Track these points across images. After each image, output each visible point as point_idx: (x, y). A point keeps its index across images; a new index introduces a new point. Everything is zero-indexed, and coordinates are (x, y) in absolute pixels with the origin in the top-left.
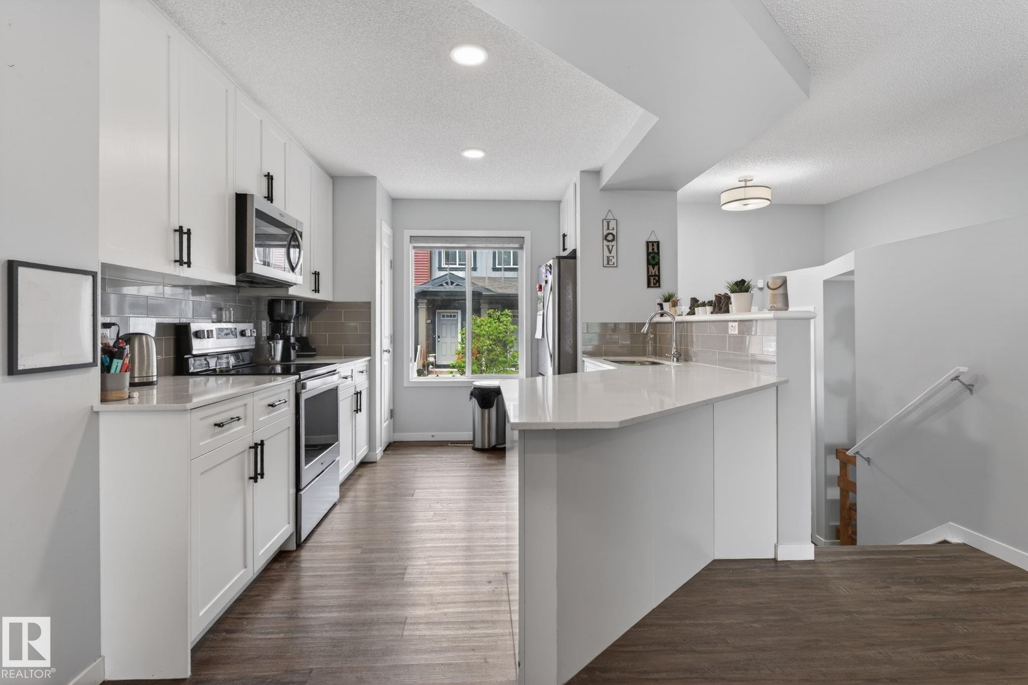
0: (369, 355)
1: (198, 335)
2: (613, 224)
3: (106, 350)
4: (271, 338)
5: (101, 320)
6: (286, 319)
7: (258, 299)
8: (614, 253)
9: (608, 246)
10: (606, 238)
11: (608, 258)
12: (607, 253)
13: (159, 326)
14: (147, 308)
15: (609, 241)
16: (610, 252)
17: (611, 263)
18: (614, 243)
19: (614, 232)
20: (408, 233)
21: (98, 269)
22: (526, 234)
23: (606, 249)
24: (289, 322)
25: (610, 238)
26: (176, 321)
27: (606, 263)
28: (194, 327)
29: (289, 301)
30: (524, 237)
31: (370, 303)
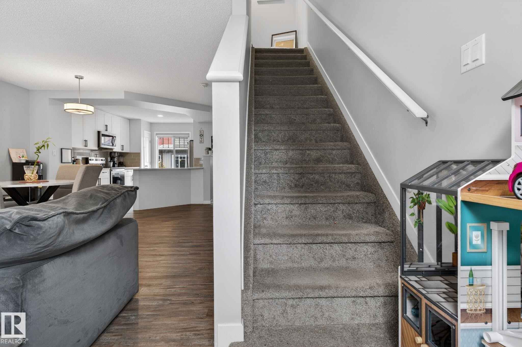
0: (140, 167)
1: (90, 160)
2: (202, 132)
3: (73, 161)
4: (110, 161)
5: (72, 156)
6: (114, 157)
7: (107, 152)
8: (202, 140)
9: (201, 138)
10: (200, 136)
11: (201, 141)
12: (200, 140)
13: (82, 158)
14: (80, 154)
15: (201, 136)
16: (201, 139)
17: (202, 142)
18: (202, 137)
19: (202, 134)
20: (155, 133)
21: (72, 148)
22: (190, 133)
23: (200, 138)
24: (115, 158)
25: (201, 135)
26: (86, 157)
27: (200, 142)
28: (90, 158)
29: (115, 152)
30: (189, 134)
31: (139, 153)
